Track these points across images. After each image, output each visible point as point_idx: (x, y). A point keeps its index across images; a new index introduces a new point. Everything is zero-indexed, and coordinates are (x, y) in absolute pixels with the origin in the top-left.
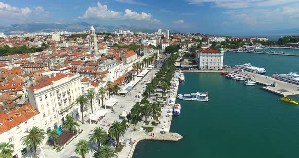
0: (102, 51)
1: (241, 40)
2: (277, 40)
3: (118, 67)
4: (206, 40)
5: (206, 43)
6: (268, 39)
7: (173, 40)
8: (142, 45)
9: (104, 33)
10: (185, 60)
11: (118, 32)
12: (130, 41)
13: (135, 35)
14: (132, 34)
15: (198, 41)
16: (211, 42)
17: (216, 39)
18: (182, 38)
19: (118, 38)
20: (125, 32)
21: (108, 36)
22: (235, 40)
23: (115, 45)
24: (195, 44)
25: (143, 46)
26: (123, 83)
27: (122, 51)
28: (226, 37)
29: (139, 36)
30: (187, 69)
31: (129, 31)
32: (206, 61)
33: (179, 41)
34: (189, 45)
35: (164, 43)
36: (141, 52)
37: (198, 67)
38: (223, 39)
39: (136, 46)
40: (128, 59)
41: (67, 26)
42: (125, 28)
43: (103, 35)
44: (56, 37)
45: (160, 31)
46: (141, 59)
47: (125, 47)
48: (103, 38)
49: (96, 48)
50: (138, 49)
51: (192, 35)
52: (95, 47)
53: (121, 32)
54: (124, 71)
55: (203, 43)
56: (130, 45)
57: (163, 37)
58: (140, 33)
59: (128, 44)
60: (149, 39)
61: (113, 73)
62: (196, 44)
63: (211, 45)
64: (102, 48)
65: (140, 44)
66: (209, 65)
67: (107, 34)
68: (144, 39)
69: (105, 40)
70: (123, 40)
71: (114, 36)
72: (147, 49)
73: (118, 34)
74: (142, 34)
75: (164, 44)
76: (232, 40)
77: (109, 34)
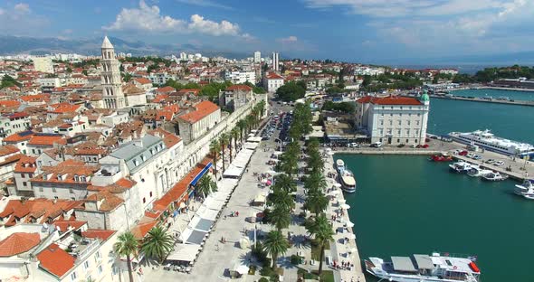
0: (133, 101)
1: (412, 74)
2: (474, 74)
3: (166, 156)
4: (351, 73)
5: (352, 77)
6: (456, 72)
7: (287, 72)
8: (228, 83)
9: (149, 59)
10: (329, 119)
11: (179, 57)
12: (202, 75)
13: (210, 62)
14: (206, 59)
15: (333, 73)
16: (360, 77)
17: (368, 71)
18: (303, 68)
19: (178, 68)
20: (191, 56)
21: (156, 64)
22: (401, 74)
23: (170, 83)
24: (331, 80)
25: (229, 87)
26: (183, 205)
27: (184, 99)
28: (386, 68)
29: (218, 65)
30: (342, 143)
31: (199, 56)
32: (386, 126)
33: (297, 75)
34: (322, 82)
35: (271, 78)
36: (228, 99)
37: (368, 140)
38: (380, 71)
39: (215, 85)
40: (196, 126)
41: (79, 44)
42: (191, 49)
43: (146, 61)
44: (43, 64)
45: (258, 54)
46: (231, 122)
47: (192, 86)
48: (146, 69)
49: (119, 93)
50: (221, 92)
51: (318, 62)
52: (115, 89)
53: (184, 56)
54: (187, 164)
55: (345, 78)
56: (201, 82)
57: (265, 68)
58: (219, 59)
59: (198, 80)
60: (240, 69)
61: (150, 179)
62: (334, 81)
63: (361, 81)
64: (135, 92)
65: (223, 81)
66: (394, 134)
67: (154, 60)
68: (230, 70)
69: (149, 72)
70: (187, 71)
71: (168, 64)
72: (240, 93)
73: (178, 61)
74: (225, 60)
75: (274, 81)
76: (396, 72)
77: (159, 60)
